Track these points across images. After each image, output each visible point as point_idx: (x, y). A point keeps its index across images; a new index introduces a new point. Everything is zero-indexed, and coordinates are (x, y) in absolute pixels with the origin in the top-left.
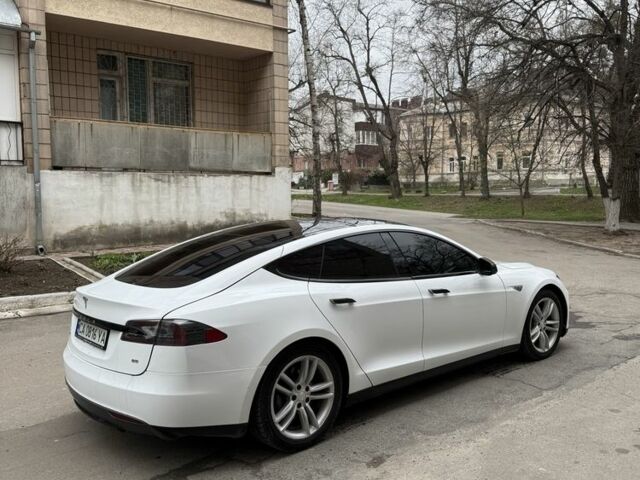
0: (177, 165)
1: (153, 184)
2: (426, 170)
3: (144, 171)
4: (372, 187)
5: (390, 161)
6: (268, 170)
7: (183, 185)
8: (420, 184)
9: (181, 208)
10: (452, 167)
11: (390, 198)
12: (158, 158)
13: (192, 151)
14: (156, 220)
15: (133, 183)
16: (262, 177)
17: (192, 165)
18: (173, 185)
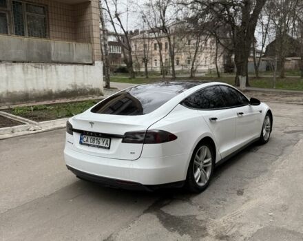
0: (45, 59)
1: (34, 69)
2: (146, 65)
3: (28, 62)
4: (118, 74)
5: (129, 60)
6: (91, 63)
7: (49, 70)
8: (142, 72)
9: (49, 82)
10: (156, 64)
11: (130, 79)
12: (35, 56)
13: (52, 52)
14: (36, 89)
15: (23, 69)
16: (89, 66)
17: (53, 59)
18: (44, 71)
